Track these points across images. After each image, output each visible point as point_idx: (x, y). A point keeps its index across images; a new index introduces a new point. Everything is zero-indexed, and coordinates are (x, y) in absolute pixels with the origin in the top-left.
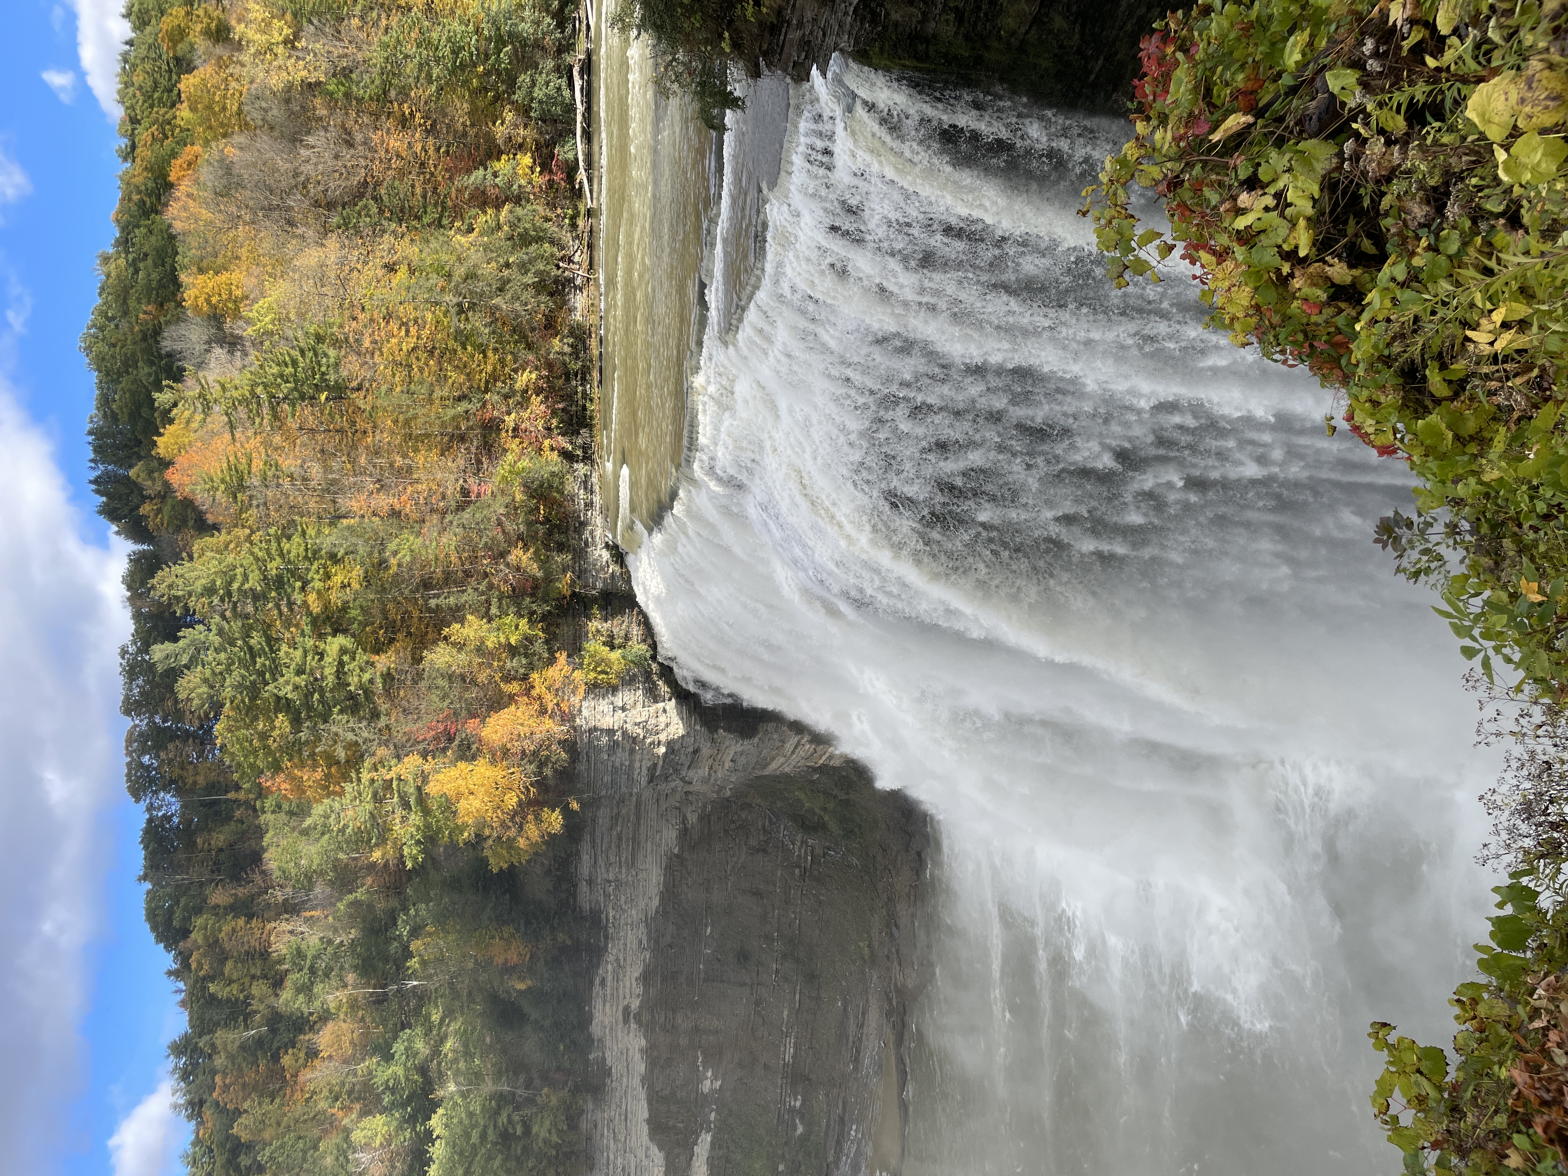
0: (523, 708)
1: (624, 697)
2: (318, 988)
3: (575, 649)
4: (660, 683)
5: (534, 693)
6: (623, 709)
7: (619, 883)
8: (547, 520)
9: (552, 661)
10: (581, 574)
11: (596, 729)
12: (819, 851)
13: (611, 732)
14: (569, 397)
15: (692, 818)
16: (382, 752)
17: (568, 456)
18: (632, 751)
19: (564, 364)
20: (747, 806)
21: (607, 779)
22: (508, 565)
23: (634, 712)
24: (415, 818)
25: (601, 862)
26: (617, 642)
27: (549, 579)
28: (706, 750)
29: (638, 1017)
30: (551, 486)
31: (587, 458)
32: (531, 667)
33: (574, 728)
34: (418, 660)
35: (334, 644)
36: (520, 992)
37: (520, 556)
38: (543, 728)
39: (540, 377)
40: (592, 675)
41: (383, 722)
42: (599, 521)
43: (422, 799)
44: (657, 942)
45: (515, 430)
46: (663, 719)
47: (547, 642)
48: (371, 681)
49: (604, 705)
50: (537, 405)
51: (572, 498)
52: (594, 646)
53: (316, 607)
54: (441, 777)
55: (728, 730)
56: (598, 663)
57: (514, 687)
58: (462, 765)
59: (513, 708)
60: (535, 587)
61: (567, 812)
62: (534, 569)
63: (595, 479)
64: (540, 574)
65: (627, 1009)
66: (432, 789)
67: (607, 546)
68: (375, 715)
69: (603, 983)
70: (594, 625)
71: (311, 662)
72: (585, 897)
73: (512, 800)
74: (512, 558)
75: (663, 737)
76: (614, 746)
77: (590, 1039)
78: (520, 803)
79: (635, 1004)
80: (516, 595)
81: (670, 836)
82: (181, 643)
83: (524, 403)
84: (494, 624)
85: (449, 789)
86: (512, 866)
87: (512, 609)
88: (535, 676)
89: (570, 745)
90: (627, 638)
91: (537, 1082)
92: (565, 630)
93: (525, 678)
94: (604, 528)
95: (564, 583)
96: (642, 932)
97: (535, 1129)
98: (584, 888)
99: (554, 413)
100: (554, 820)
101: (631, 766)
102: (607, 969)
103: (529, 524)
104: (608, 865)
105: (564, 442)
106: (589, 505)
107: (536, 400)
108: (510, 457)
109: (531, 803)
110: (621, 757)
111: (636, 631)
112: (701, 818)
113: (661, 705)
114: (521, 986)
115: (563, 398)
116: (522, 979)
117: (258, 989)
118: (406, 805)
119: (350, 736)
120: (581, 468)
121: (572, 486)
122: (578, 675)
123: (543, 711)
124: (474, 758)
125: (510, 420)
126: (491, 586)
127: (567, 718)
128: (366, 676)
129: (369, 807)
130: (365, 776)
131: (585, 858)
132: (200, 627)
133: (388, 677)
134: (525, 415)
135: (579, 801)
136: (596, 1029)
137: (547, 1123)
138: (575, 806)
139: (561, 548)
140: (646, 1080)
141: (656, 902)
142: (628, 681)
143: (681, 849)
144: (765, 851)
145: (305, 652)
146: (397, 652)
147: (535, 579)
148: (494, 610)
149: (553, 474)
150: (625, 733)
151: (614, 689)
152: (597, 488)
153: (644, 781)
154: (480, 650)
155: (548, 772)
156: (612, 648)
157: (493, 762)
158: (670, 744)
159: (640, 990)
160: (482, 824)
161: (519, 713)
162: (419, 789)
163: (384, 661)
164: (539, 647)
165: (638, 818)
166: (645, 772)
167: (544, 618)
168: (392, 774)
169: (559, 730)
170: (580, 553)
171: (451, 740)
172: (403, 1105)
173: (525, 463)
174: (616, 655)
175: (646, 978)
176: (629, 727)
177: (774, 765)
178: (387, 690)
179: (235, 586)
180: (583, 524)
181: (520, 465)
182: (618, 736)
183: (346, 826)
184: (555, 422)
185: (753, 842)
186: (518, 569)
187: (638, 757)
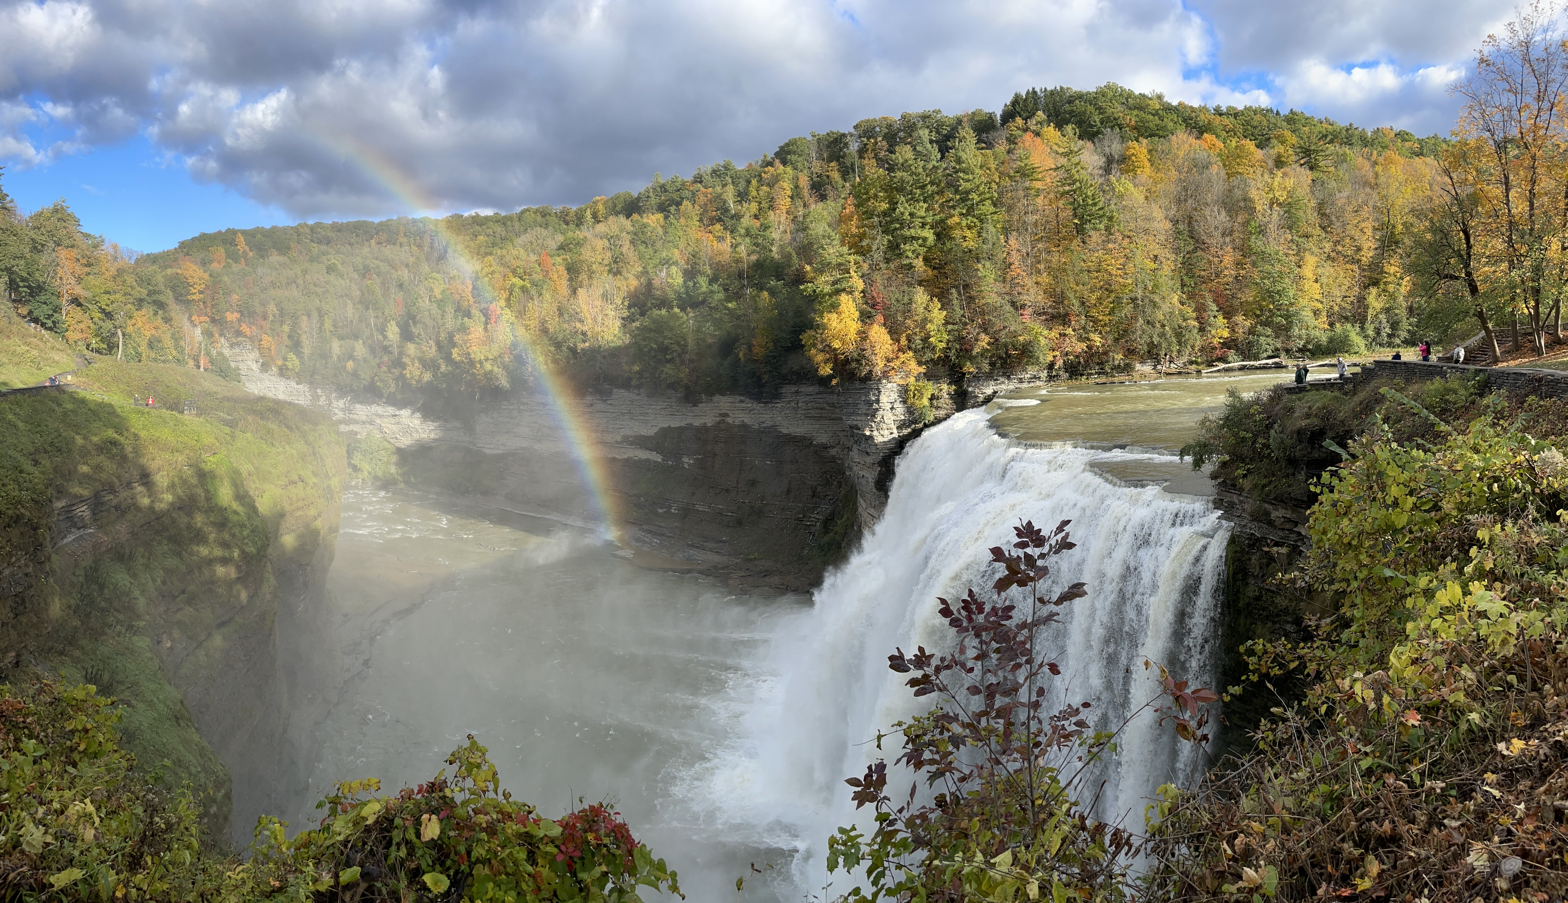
0: (890, 348)
1: (900, 409)
2: (748, 240)
3: (929, 376)
4: (909, 430)
5: (900, 354)
6: (892, 408)
7: (796, 409)
8: (1009, 356)
9: (920, 363)
10: (976, 378)
11: (880, 392)
12: (813, 529)
13: (878, 401)
14: (1087, 365)
15: (833, 452)
16: (866, 266)
17: (1051, 366)
18: (867, 415)
19: (1107, 361)
20: (840, 484)
21: (851, 400)
22: (978, 334)
23: (890, 415)
24: (827, 289)
25: (808, 398)
26: (935, 402)
27: (972, 359)
28: (869, 460)
29: (723, 421)
30: (1031, 357)
31: (1051, 378)
32: (916, 351)
33: (879, 380)
34: (920, 285)
35: (929, 235)
36: (738, 354)
37: (984, 341)
38: (879, 361)
39: (1098, 347)
40: (912, 388)
41: (883, 266)
42: (1011, 387)
43: (838, 292)
44: (763, 432)
45: (1065, 335)
46: (886, 432)
47: (932, 360)
48: (907, 257)
49: (894, 396)
50: (1081, 347)
51: (1025, 370)
52: (930, 388)
53: (950, 222)
54: (851, 302)
55: (880, 473)
56: (920, 392)
57: (904, 341)
58: (857, 314)
59: (891, 342)
60: (967, 350)
61: (830, 377)
62: (976, 350)
63: (1038, 383)
64: (974, 353)
65: (727, 415)
66: (844, 298)
67: (995, 392)
68: (888, 261)
69: (742, 401)
70: (945, 387)
71: (917, 222)
72: (788, 390)
73: (836, 344)
74: (983, 336)
75: (875, 433)
76: (870, 404)
77: (712, 394)
78: (835, 349)
79: (729, 420)
80: (961, 339)
81: (822, 438)
82: (929, 146)
83: (1081, 339)
84: (942, 328)
85: (843, 307)
86: (803, 346)
87: (951, 338)
88: (911, 354)
89: (869, 377)
90: (937, 408)
91: (692, 366)
92: (941, 370)
93: (910, 348)
94: (1006, 390)
95: (969, 368)
96: (769, 423)
97: (668, 366)
98: (794, 388)
99: (1077, 357)
100: (826, 370)
101: (858, 414)
102: (749, 404)
103: (1005, 345)
104: (806, 403)
105: (1059, 363)
106: (1021, 381)
107: (1084, 346)
108: (1046, 332)
109: (836, 355)
110: (863, 408)
111: (942, 413)
112: (833, 457)
113: (895, 431)
114: (741, 355)
115: (1086, 361)
116: (745, 355)
117: (754, 207)
118: (834, 283)
119: (874, 247)
120: (1044, 374)
121: (1031, 371)
122: (912, 380)
123: (889, 360)
124: (862, 321)
125: (1069, 331)
126: (966, 324)
127: (885, 375)
128: (910, 254)
129: (834, 262)
130: (852, 258)
131: (811, 389)
132: (939, 156)
133: (910, 267)
134: (1073, 340)
135: (837, 384)
136: (717, 398)
137: (671, 372)
138: (834, 382)
139: (993, 364)
140: (689, 427)
141: (785, 431)
142: (910, 411)
143: (816, 446)
144: (813, 496)
145: (923, 218)
146: (925, 271)
147: (972, 350)
148: (950, 327)
149: (1038, 358)
150: (877, 410)
151: (904, 402)
152: (1032, 385)
153: (849, 422)
154: (925, 321)
155: (854, 365)
156: (931, 399)
157: (859, 333)
158: (871, 437)
159: (737, 422)
160: (824, 327)
161: (887, 346)
162: (844, 290)
163: (919, 263)
164: (928, 355)
165: (833, 419)
166: (855, 423)
167: (947, 357)
168: (852, 273)
169: (878, 370)
170: (989, 376)
171: (873, 306)
172: (687, 293)
173: (1043, 341)
174: (926, 402)
175: (744, 426)
176: (881, 412)
177: (862, 501)
178: (902, 267)
179: (961, 175)
180: (1009, 378)
181: (1041, 338)
182: (875, 406)
183: (824, 249)
184: (1071, 357)
185: (819, 489)
186: (977, 340)
187: (863, 418)
